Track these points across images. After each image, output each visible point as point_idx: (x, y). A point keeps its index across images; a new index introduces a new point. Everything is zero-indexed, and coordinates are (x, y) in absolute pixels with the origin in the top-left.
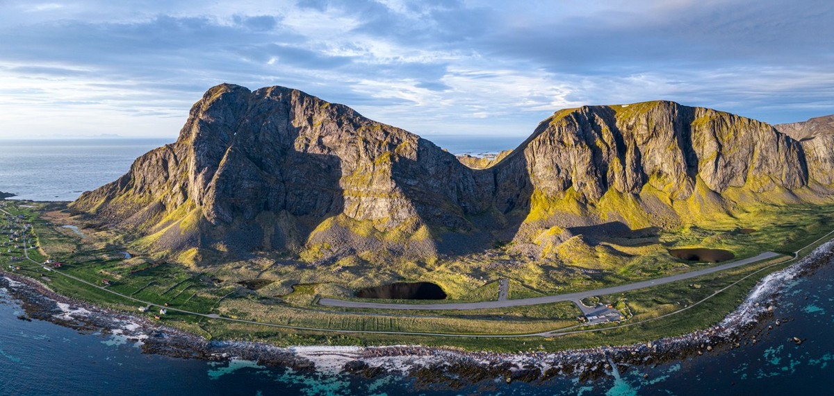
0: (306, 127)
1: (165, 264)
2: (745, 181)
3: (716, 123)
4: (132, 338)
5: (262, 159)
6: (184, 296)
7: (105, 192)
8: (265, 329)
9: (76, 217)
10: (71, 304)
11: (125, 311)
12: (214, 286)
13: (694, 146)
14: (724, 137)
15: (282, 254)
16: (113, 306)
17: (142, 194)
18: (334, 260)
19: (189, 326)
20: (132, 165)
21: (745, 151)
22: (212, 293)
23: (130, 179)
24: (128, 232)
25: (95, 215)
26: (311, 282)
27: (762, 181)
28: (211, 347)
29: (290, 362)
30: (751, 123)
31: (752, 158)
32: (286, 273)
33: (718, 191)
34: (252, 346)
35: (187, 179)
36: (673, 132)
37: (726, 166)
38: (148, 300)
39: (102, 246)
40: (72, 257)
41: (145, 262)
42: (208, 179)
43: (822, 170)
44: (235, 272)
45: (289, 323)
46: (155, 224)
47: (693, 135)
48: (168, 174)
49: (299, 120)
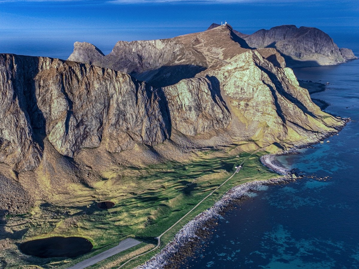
2: (100, 140)
3: (64, 77)
13: (39, 104)
14: (74, 92)
21: (99, 106)
27: (120, 139)
30: (106, 73)
31: (108, 113)
33: (70, 155)
36: (12, 92)
37: (78, 126)
43: (186, 120)
47: (37, 91)
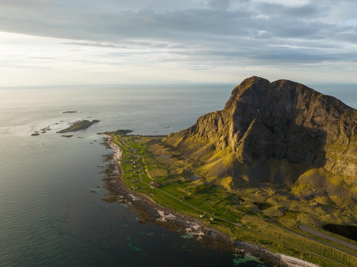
0: (304, 110)
1: (214, 186)
4: (196, 234)
5: (273, 127)
6: (223, 209)
7: (183, 134)
8: (266, 239)
9: (167, 149)
10: (165, 211)
11: (192, 216)
12: (240, 204)
15: (281, 186)
16: (187, 213)
17: (203, 137)
18: (312, 197)
19: (225, 230)
20: (198, 120)
22: (238, 209)
23: (196, 128)
24: (195, 162)
25: (177, 148)
26: (296, 210)
28: (236, 245)
29: (277, 263)
32: (282, 201)
34: (257, 248)
35: (228, 134)
38: (204, 210)
39: (180, 171)
40: (165, 179)
41: (203, 183)
42: (240, 137)
44: (252, 196)
45: (279, 238)
46: (210, 158)
48: (218, 128)
49: (300, 104)
